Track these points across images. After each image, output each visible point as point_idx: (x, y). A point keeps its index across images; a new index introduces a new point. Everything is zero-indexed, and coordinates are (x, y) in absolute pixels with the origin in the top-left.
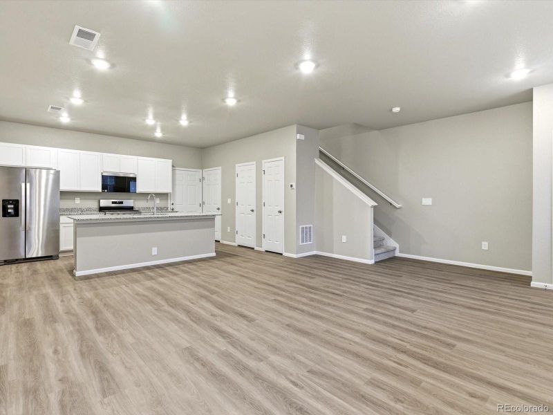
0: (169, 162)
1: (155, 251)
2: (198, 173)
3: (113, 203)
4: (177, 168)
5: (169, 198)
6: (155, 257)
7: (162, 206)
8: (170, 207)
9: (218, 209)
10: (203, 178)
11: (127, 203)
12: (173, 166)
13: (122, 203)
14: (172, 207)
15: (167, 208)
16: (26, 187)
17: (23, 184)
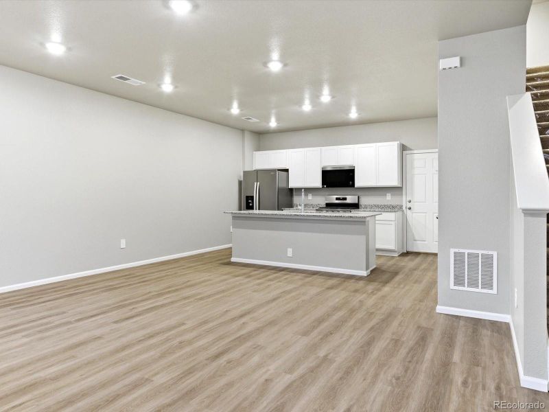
0: (394, 145)
1: (290, 252)
3: (337, 199)
4: (415, 152)
5: (404, 192)
6: (290, 260)
7: (395, 203)
8: (405, 204)
11: (350, 199)
13: (345, 199)
14: (409, 205)
15: (401, 207)
16: (256, 185)
17: (256, 183)
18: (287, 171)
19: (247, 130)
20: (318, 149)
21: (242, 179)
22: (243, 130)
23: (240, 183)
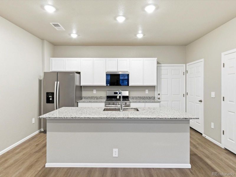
0: (155, 60)
1: (115, 152)
2: (182, 67)
3: (115, 93)
4: (162, 65)
5: (156, 90)
6: (115, 160)
7: (150, 96)
8: (157, 96)
9: (201, 101)
10: (187, 72)
12: (158, 63)
14: (159, 96)
15: (154, 98)
16: (57, 84)
17: (56, 82)
18: (79, 73)
19: (47, 40)
20: (104, 59)
21: (42, 78)
22: (43, 40)
23: (40, 81)
